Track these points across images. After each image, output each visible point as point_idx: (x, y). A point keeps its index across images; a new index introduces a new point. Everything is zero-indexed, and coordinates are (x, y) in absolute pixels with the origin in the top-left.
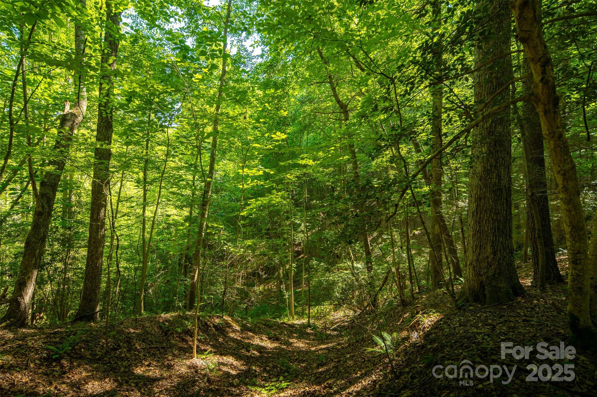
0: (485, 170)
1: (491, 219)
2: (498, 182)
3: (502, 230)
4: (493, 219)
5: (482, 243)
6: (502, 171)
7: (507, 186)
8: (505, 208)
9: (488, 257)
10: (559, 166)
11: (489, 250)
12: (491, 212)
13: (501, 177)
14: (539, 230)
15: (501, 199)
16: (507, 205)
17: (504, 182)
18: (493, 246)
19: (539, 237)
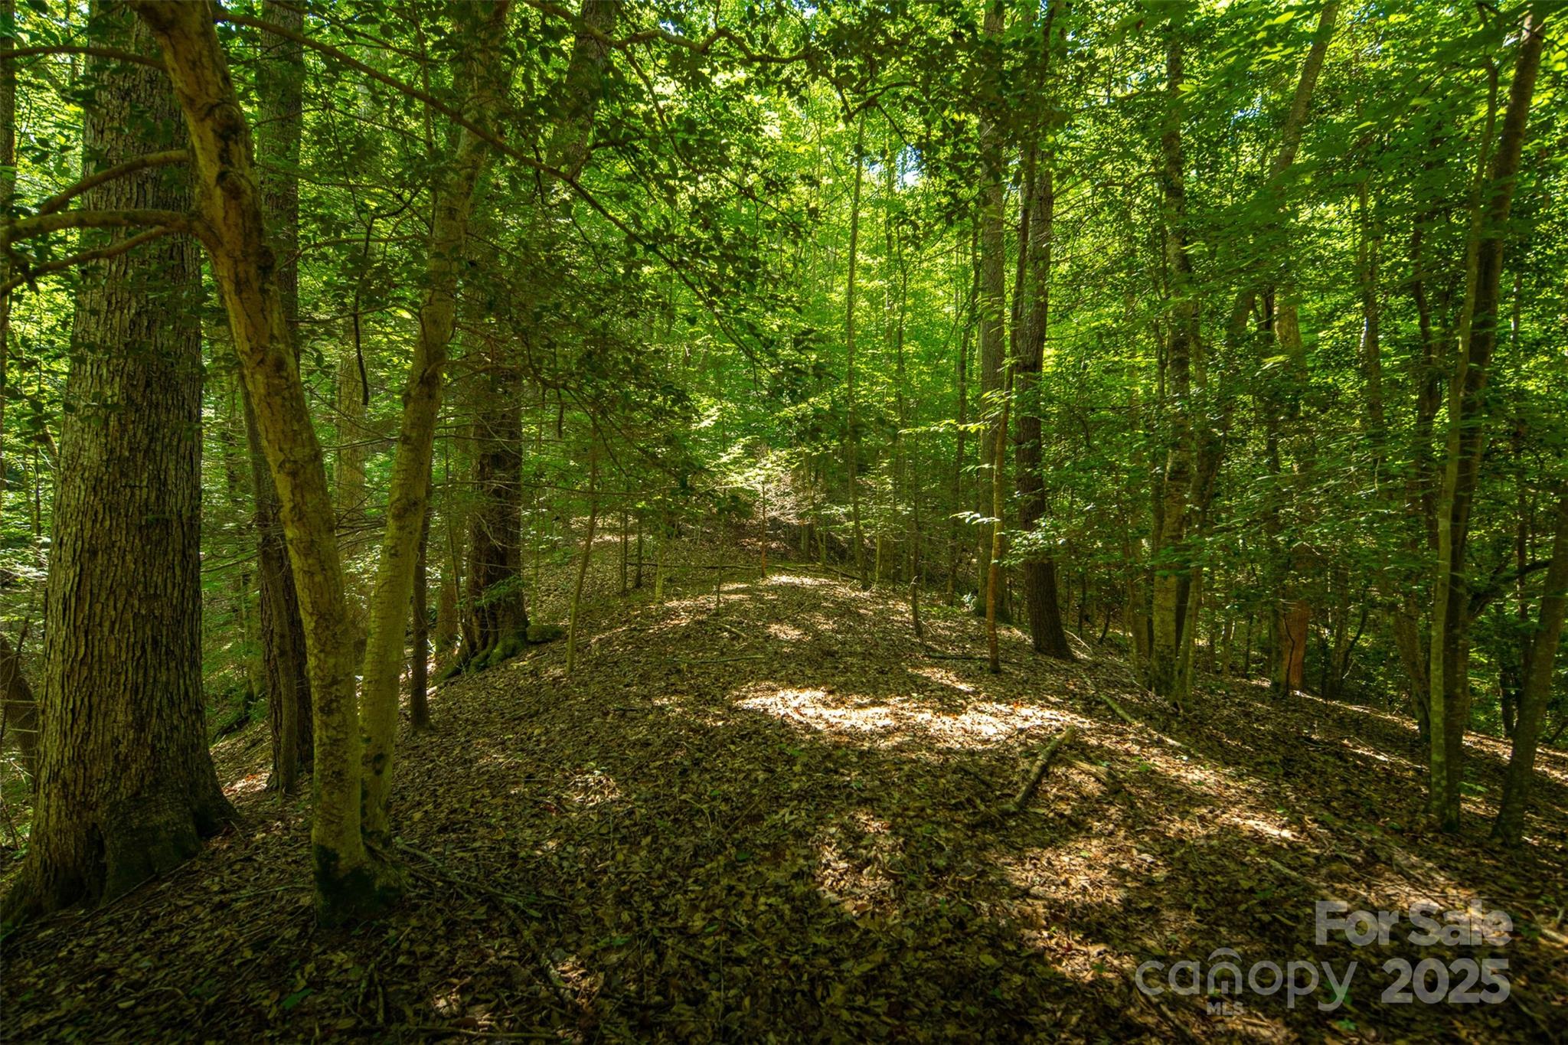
0: (111, 457)
1: (129, 616)
2: (158, 498)
3: (167, 647)
4: (136, 616)
5: (95, 700)
6: (171, 466)
7: (186, 514)
8: (178, 579)
9: (116, 742)
10: (281, 450)
11: (122, 715)
12: (130, 593)
13: (165, 484)
14: (282, 636)
15: (166, 553)
16: (184, 570)
17: (176, 502)
18: (135, 702)
19: (282, 653)
